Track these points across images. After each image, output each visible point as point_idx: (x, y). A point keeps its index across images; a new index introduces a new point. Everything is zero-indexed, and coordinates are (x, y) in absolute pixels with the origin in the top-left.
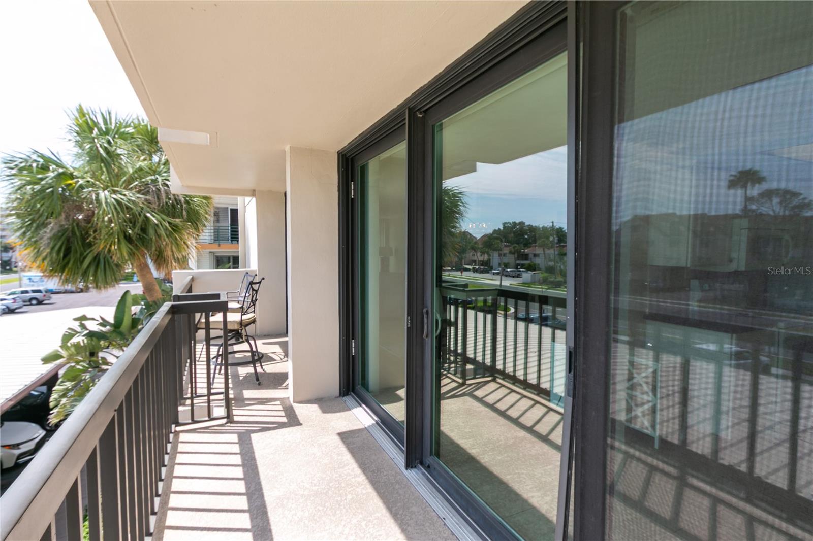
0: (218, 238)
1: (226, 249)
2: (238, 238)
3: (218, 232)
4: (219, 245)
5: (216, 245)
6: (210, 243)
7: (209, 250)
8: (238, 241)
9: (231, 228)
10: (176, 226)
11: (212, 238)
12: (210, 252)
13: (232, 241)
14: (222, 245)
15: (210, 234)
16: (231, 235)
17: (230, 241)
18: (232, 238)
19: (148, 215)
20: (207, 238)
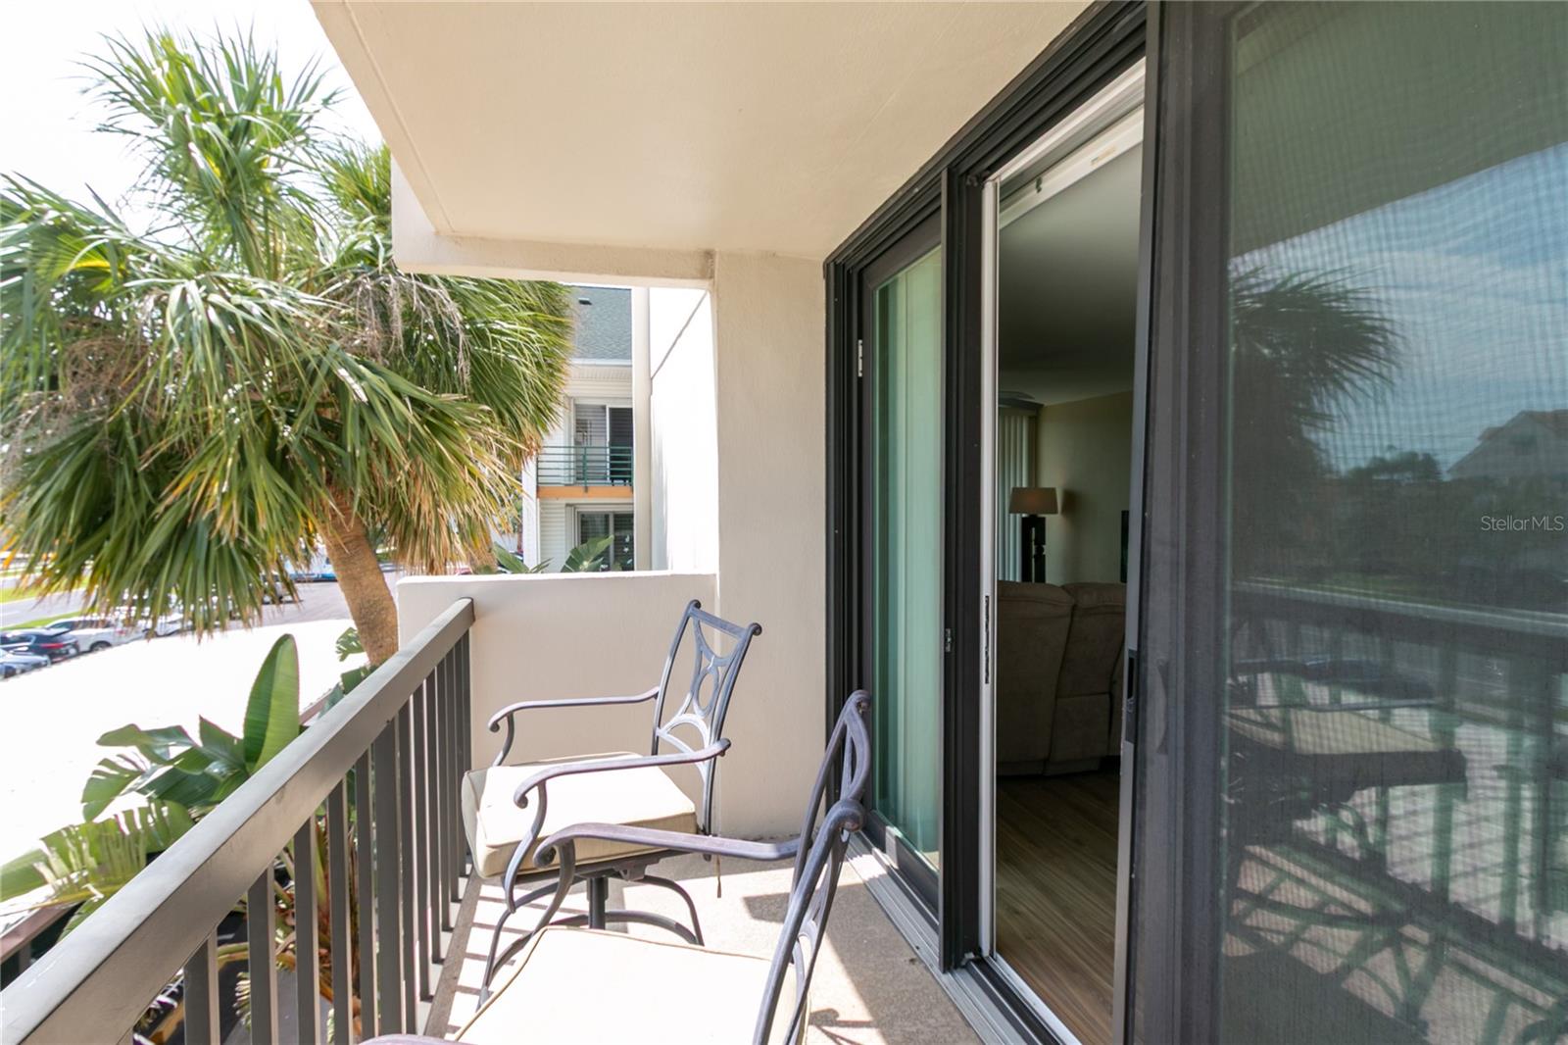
0: (583, 474)
1: (603, 498)
2: (630, 473)
3: (585, 461)
4: (586, 489)
5: (580, 489)
6: (566, 485)
7: (564, 501)
8: (630, 480)
9: (612, 451)
10: (440, 414)
11: (572, 472)
12: (568, 505)
13: (612, 479)
14: (593, 489)
15: (567, 465)
16: (612, 466)
17: (609, 481)
18: (612, 473)
19: (343, 373)
20: (562, 473)
